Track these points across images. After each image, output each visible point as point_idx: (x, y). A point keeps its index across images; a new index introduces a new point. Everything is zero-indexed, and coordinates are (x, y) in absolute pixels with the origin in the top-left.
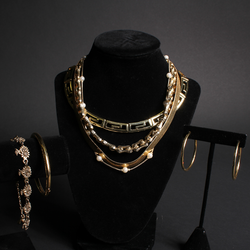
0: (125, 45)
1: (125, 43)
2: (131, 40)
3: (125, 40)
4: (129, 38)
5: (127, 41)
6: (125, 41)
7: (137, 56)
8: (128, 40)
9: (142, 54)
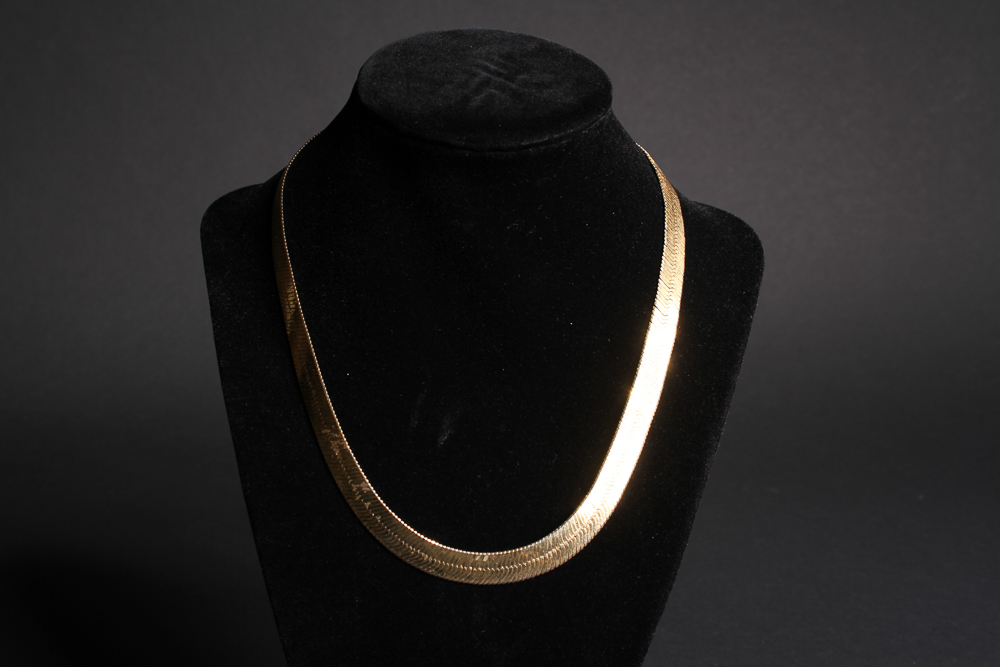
0: (477, 101)
1: (478, 91)
2: (500, 75)
3: (475, 75)
4: (493, 67)
5: (486, 83)
6: (477, 80)
7: (528, 147)
8: (489, 75)
9: (547, 138)
